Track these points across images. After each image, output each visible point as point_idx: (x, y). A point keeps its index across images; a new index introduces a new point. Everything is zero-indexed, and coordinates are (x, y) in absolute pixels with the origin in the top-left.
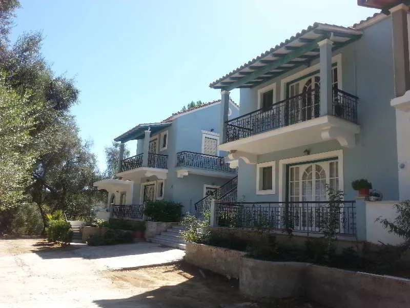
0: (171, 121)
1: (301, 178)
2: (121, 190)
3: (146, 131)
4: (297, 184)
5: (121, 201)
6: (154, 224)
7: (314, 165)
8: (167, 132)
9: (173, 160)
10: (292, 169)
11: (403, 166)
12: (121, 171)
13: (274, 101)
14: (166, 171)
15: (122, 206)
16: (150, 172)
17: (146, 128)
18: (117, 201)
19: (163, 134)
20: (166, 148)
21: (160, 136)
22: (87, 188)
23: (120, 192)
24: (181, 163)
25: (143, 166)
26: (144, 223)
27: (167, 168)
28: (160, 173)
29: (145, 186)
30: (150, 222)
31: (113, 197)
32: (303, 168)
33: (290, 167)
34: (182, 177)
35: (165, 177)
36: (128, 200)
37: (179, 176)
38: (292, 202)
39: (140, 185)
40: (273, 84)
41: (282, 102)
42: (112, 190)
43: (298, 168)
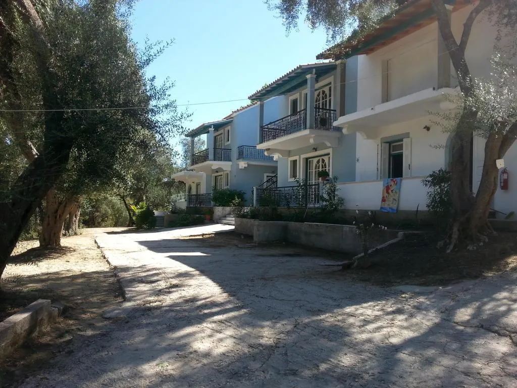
0: (232, 118)
1: (314, 168)
2: (197, 181)
3: (210, 129)
4: (312, 172)
5: (197, 191)
6: (220, 208)
7: (321, 158)
8: (229, 128)
9: (235, 153)
10: (310, 161)
11: (358, 160)
12: (193, 164)
13: (298, 110)
14: (230, 163)
15: (197, 195)
16: (216, 164)
17: (209, 126)
18: (194, 192)
19: (226, 129)
20: (229, 142)
21: (224, 131)
22: (166, 180)
23: (195, 183)
24: (241, 156)
25: (210, 160)
26: (212, 208)
27: (230, 161)
28: (226, 165)
29: (216, 177)
30: (217, 208)
31: (190, 188)
32: (315, 160)
33: (309, 160)
34: (243, 168)
35: (229, 169)
36: (203, 190)
37: (240, 168)
38: (309, 185)
39: (211, 176)
40: (296, 94)
41: (303, 110)
42: (188, 182)
43: (312, 161)
